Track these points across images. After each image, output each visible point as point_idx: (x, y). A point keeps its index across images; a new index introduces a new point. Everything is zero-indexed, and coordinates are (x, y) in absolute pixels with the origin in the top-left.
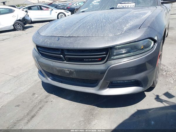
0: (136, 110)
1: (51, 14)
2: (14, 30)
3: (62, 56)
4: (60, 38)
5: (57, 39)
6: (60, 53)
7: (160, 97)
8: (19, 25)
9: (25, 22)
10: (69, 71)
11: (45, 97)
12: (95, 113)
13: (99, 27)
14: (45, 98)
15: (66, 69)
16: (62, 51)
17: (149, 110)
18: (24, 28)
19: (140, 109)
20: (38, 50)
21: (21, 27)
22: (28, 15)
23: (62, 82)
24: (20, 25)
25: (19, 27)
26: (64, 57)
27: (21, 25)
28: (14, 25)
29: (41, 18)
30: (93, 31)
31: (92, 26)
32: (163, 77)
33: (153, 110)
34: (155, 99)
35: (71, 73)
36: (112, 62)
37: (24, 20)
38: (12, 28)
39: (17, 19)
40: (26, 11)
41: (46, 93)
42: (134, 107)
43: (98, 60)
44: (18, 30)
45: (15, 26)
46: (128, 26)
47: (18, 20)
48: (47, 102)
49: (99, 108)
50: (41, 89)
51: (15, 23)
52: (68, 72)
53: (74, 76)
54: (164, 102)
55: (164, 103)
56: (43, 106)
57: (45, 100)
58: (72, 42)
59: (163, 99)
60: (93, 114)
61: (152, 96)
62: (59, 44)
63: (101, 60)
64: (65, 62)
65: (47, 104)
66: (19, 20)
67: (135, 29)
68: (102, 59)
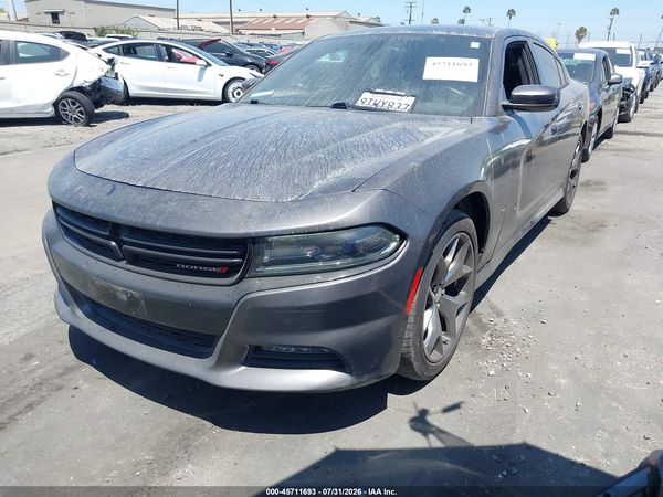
0: (330, 450)
1: (200, 78)
2: (56, 120)
3: (114, 243)
4: (118, 186)
5: (108, 188)
6: (107, 234)
7: (429, 419)
8: (74, 104)
9: (102, 97)
10: (126, 293)
11: (59, 371)
12: (196, 443)
13: (243, 170)
14: (61, 375)
15: (121, 289)
16: (116, 229)
17: (373, 453)
18: (92, 119)
19: (344, 446)
20: (57, 215)
21: (81, 112)
22: (116, 74)
23: (113, 328)
24: (78, 104)
25: (73, 111)
26: (120, 247)
27: (82, 105)
28: (55, 104)
29: (165, 90)
30: (220, 178)
31: (226, 161)
32: (472, 352)
33: (387, 455)
34: (413, 420)
35: (133, 301)
36: (257, 283)
37: (99, 90)
38: (50, 111)
39: (72, 84)
40: (111, 62)
41: (71, 358)
42: (330, 439)
43: (219, 270)
44: (68, 124)
45: (60, 107)
46: (332, 177)
47: (73, 89)
48: (59, 388)
49: (218, 429)
50: (61, 342)
51: (63, 98)
52: (124, 297)
53: (141, 313)
54: (433, 432)
55: (431, 437)
56: (42, 400)
57: (58, 382)
58: (144, 206)
59: (435, 423)
60: (190, 446)
61: (406, 411)
62: (108, 205)
63: (227, 272)
64: (123, 263)
65: (57, 393)
66: (80, 89)
67: (341, 190)
68: (230, 270)
